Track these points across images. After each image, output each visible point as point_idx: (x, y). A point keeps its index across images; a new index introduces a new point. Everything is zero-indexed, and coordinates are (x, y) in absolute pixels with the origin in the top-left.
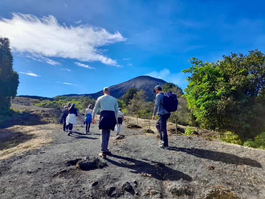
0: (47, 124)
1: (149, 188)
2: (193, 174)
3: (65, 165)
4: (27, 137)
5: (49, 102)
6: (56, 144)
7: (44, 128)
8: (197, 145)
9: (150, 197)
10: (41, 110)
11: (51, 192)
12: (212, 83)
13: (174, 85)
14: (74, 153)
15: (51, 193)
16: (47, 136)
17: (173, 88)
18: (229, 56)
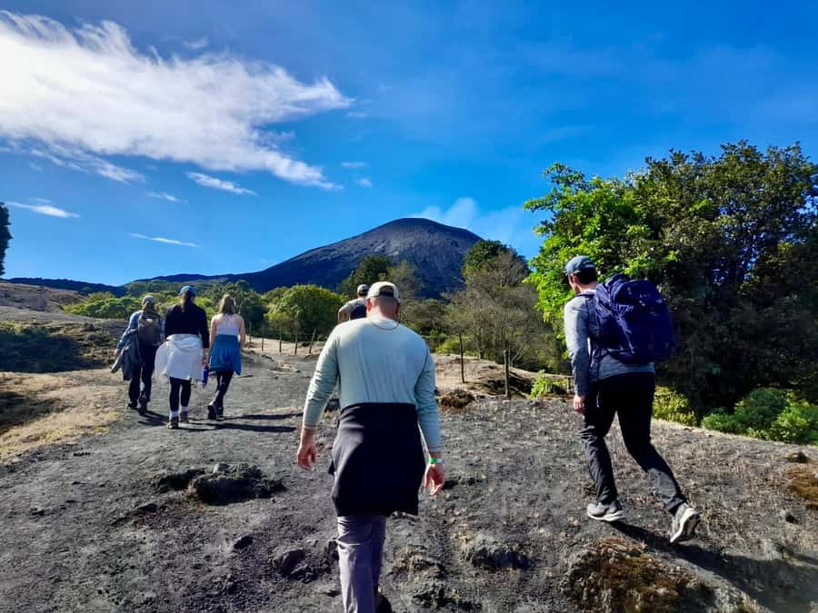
0: (101, 368)
1: (407, 550)
2: (537, 508)
3: (153, 488)
4: (35, 407)
5: (109, 299)
6: (129, 427)
7: (92, 381)
8: (558, 424)
9: (409, 576)
10: (83, 323)
11: (107, 568)
12: (614, 242)
13: (504, 249)
14: (182, 453)
15: (105, 573)
16: (98, 405)
17: (500, 257)
18: (664, 160)
